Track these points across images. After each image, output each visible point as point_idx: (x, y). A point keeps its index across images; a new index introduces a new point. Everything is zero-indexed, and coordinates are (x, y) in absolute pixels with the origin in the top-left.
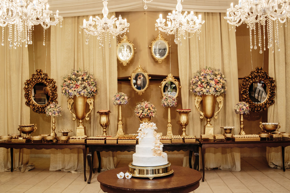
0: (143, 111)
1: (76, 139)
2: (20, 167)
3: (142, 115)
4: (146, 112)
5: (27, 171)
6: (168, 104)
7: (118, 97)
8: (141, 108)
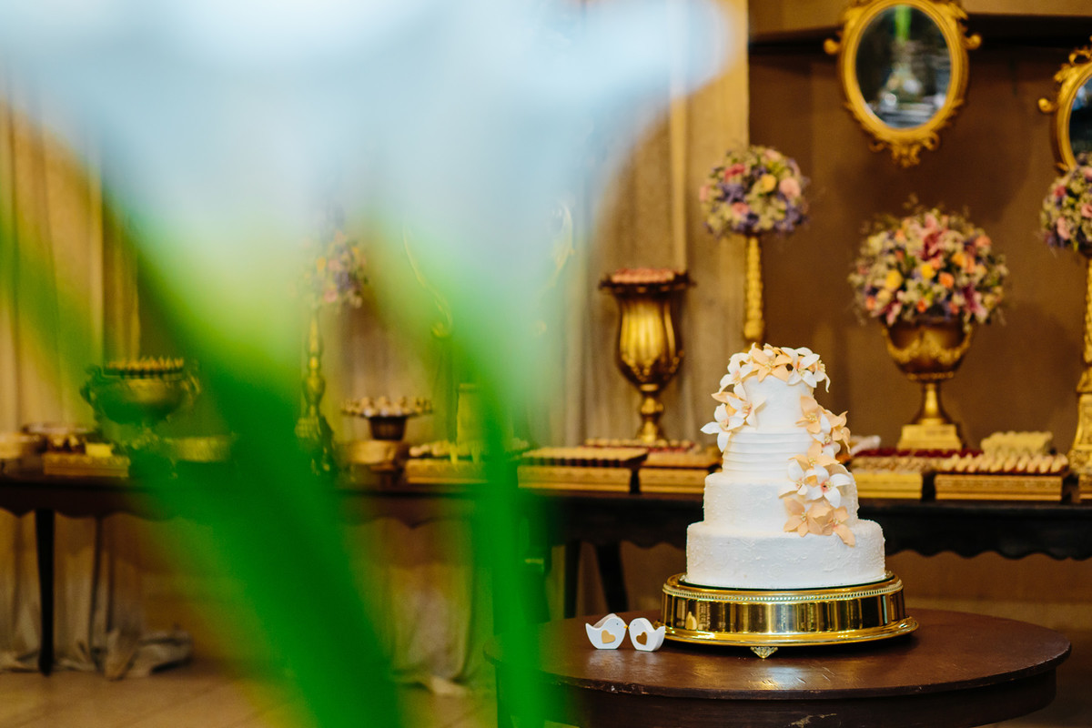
0: (907, 275)
1: (447, 457)
2: (96, 643)
3: (897, 309)
4: (926, 283)
5: (141, 670)
6: (1080, 229)
7: (735, 182)
8: (892, 259)
